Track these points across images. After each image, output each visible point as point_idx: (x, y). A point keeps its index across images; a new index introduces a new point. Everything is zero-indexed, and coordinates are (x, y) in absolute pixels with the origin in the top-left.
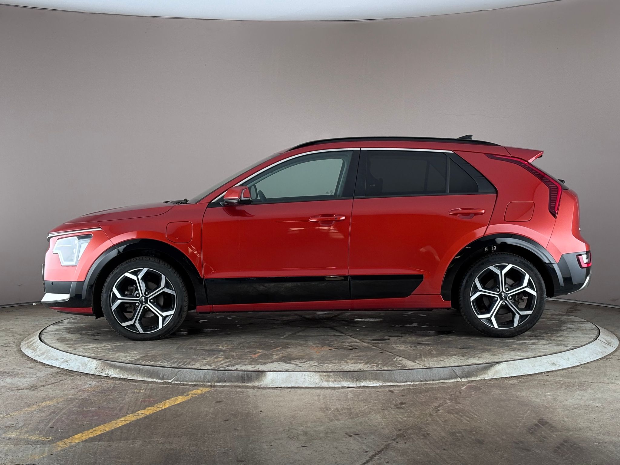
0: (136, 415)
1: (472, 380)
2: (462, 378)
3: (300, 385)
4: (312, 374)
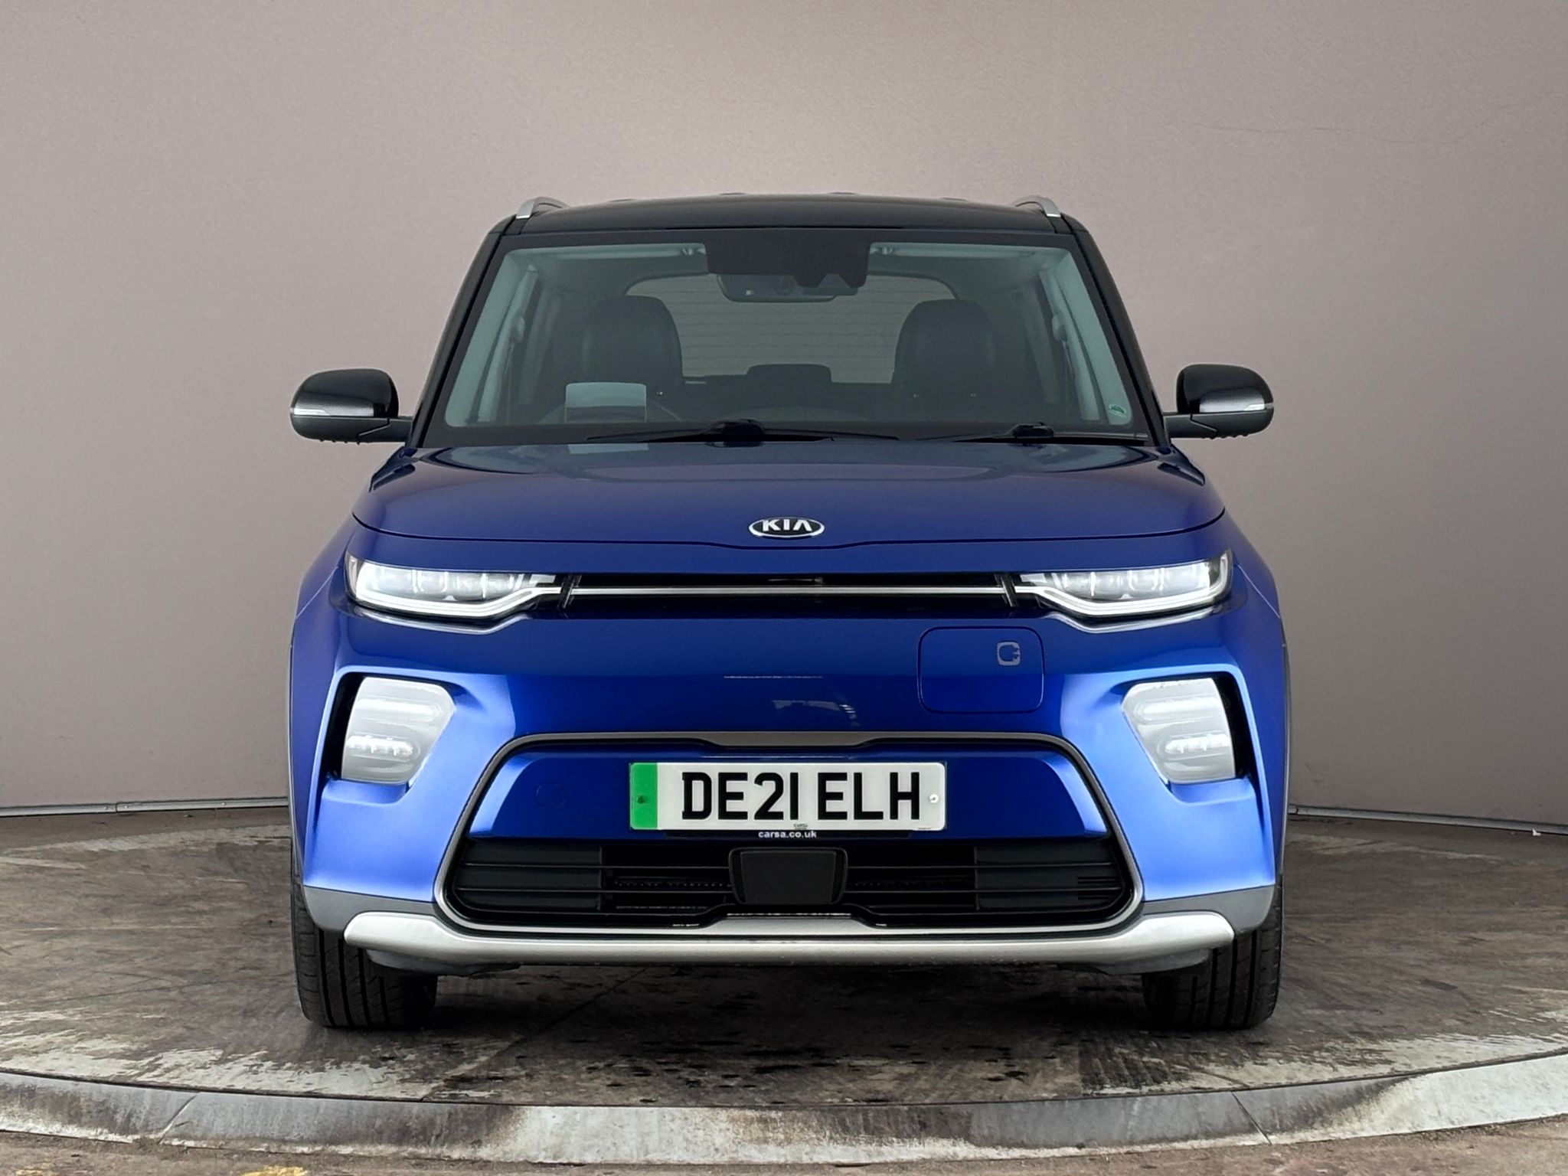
1: (1313, 1140)
2: (1270, 1134)
3: (655, 1157)
4: (699, 1113)
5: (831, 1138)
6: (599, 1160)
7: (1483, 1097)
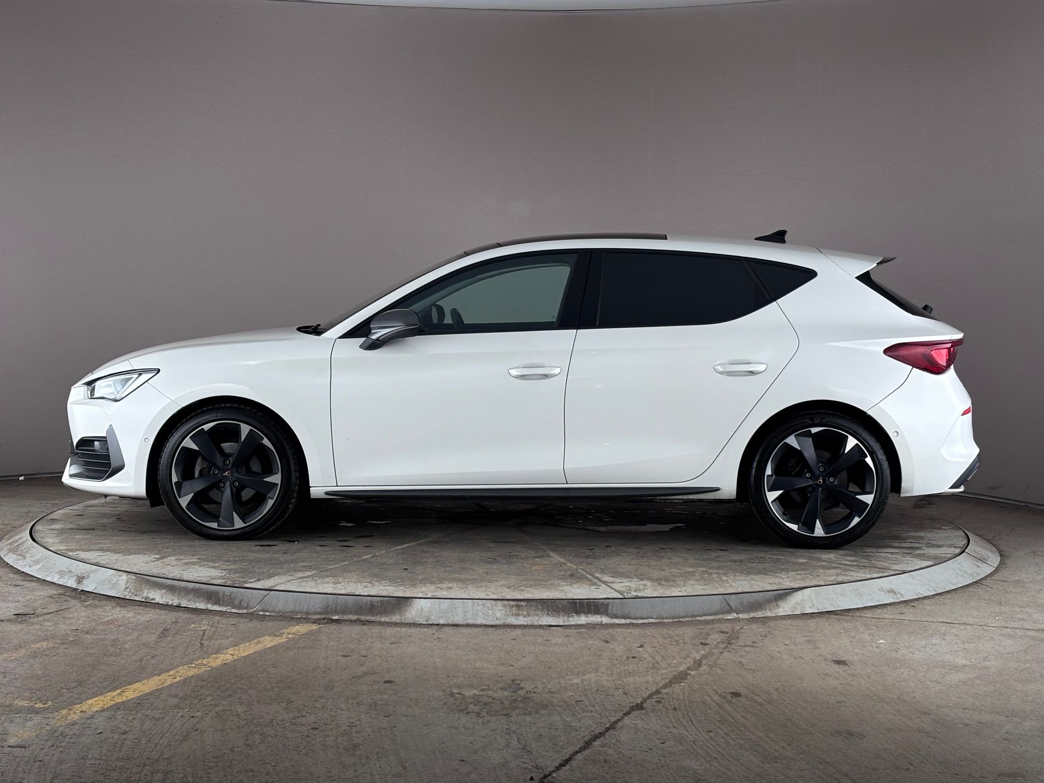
0: (195, 667)
1: (757, 616)
2: (739, 614)
3: (470, 621)
4: (490, 602)
5: (547, 614)
6: (446, 623)
7: (832, 599)
